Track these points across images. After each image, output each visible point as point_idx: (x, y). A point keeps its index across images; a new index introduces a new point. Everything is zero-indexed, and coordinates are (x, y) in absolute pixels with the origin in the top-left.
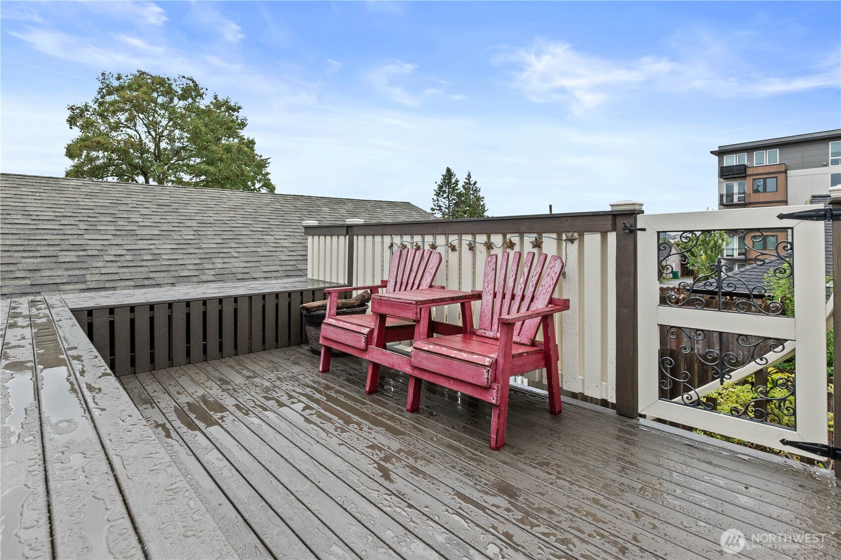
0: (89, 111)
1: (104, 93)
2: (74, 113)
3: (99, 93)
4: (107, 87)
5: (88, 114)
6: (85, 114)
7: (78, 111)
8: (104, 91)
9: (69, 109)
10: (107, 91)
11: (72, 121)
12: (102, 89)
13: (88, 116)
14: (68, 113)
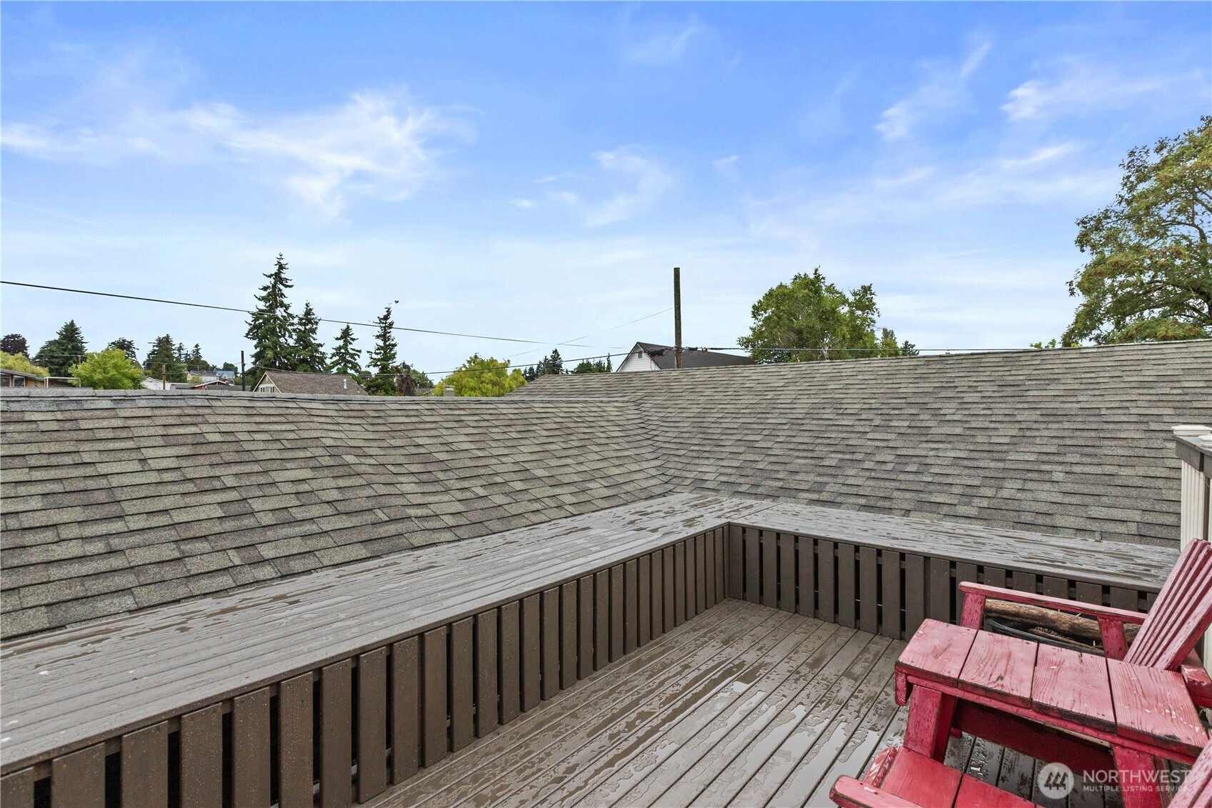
0: (1109, 218)
1: (1132, 182)
2: (1086, 227)
3: (1125, 184)
4: (1137, 171)
5: (1108, 223)
6: (1104, 224)
7: (1092, 223)
8: (1133, 179)
9: (1078, 224)
10: (1138, 178)
11: (1082, 241)
12: (1128, 177)
13: (1109, 226)
14: (1078, 230)
